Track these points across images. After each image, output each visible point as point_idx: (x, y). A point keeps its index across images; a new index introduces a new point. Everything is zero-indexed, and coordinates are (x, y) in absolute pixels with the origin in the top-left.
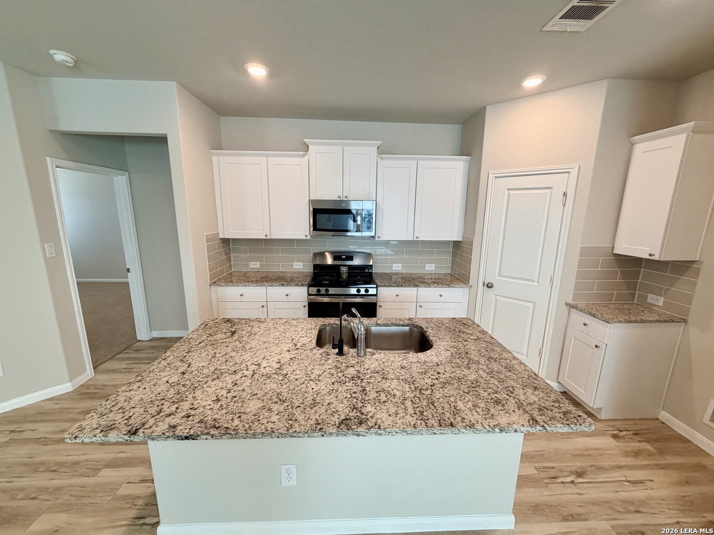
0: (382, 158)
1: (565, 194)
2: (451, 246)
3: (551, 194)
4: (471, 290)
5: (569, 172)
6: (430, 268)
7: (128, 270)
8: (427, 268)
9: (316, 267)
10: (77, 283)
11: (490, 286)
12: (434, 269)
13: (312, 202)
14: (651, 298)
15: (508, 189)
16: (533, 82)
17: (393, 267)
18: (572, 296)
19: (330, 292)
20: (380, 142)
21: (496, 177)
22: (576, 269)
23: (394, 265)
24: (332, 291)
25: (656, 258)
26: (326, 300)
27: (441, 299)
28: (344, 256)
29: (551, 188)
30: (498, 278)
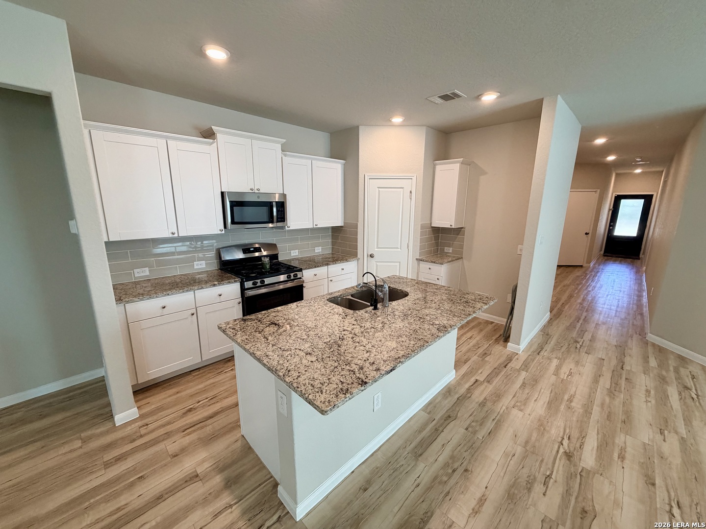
0: (285, 155)
1: (411, 192)
2: (330, 231)
3: (403, 191)
4: (359, 262)
5: (412, 179)
6: (318, 250)
8: (316, 251)
11: (372, 256)
12: (320, 251)
14: (447, 249)
15: (378, 188)
16: (397, 120)
17: (292, 253)
18: (419, 254)
19: (266, 283)
20: (285, 140)
21: (370, 179)
22: (419, 237)
23: (292, 252)
24: (267, 281)
25: (453, 227)
26: (263, 291)
27: (343, 272)
28: (252, 248)
29: (403, 188)
30: (376, 250)
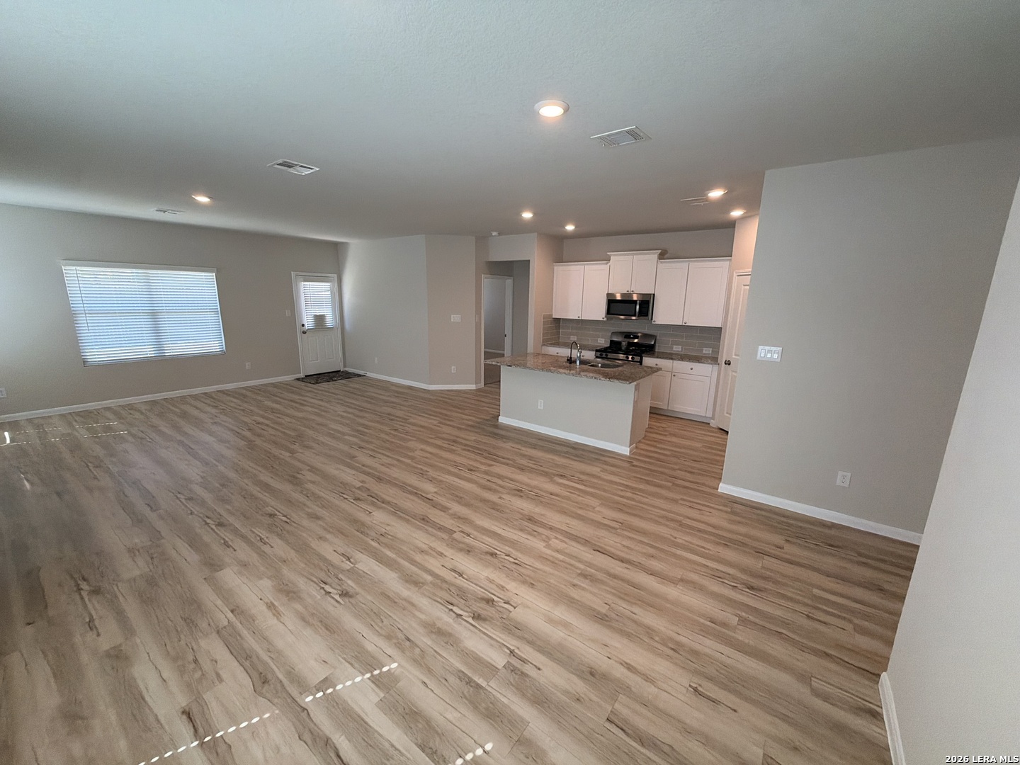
0: (661, 262)
6: (707, 351)
7: (506, 336)
8: (704, 352)
9: (612, 342)
10: (485, 352)
12: (710, 353)
13: (608, 294)
15: (744, 285)
20: (661, 251)
21: (738, 276)
27: (691, 371)
28: (632, 335)
30: (734, 356)
